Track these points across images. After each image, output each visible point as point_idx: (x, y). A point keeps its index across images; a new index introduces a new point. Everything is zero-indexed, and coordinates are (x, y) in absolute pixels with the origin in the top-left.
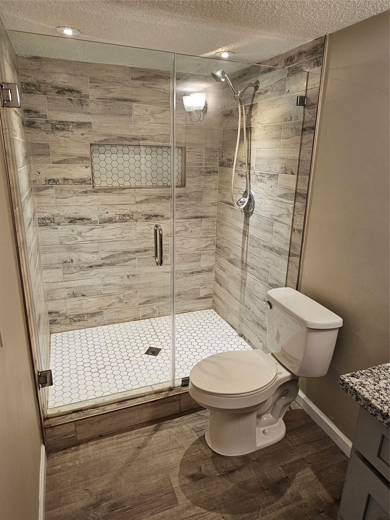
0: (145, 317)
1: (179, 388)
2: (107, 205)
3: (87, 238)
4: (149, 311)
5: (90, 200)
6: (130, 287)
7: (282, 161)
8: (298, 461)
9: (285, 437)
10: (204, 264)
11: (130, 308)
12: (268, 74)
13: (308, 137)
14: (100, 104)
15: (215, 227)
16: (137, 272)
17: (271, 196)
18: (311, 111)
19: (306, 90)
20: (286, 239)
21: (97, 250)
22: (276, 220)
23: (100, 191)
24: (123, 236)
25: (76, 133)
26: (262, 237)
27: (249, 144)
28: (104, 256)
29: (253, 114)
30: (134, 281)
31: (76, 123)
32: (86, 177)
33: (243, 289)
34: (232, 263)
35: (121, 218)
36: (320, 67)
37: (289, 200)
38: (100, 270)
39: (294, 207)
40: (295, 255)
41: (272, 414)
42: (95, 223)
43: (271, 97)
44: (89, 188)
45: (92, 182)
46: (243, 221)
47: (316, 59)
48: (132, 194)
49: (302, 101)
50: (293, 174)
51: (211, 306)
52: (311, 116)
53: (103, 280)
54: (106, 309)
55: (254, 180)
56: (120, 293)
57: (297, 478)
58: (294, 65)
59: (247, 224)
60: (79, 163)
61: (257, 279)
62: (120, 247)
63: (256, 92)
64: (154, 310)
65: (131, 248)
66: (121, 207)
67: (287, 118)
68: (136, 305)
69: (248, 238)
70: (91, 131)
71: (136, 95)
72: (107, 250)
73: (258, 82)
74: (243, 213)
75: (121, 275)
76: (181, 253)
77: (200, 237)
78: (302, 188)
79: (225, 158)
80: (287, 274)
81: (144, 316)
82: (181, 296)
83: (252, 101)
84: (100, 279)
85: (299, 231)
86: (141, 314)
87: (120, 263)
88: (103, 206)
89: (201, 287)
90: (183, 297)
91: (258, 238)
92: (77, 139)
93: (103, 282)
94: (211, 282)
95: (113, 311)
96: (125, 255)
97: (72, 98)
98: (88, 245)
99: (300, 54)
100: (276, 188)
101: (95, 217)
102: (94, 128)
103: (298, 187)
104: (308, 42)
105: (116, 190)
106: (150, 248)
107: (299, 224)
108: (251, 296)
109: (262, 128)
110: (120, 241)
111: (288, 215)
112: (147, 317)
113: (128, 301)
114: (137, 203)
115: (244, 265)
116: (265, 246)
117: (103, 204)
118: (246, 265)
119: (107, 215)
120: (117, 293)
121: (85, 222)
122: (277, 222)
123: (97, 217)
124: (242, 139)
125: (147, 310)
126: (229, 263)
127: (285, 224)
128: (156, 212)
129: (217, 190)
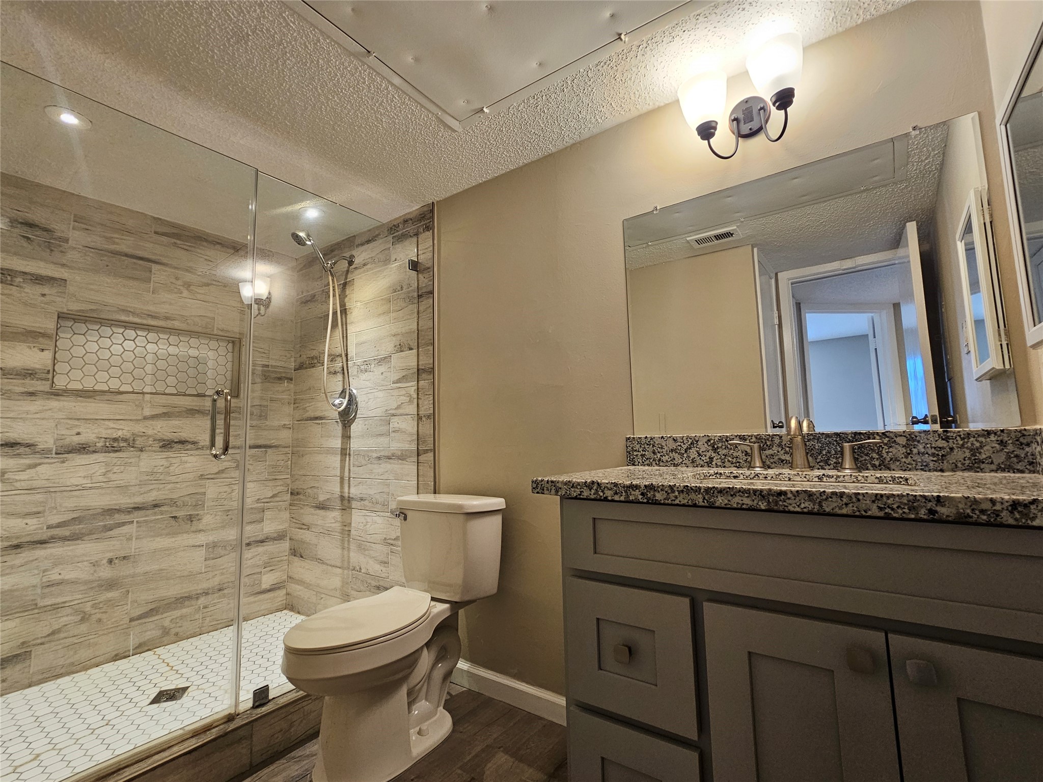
0: (142, 648)
1: (248, 712)
2: (78, 419)
3: (18, 485)
4: (154, 632)
5: (41, 408)
6: (111, 585)
7: (394, 339)
8: (483, 750)
9: (453, 731)
10: (270, 527)
11: (105, 632)
12: (366, 246)
13: (426, 303)
14: (89, 255)
15: (290, 462)
16: (133, 550)
17: (383, 386)
18: (426, 275)
19: (418, 256)
20: (412, 435)
21: (40, 509)
22: (394, 415)
23: (67, 393)
24: (108, 478)
25: (30, 291)
26: (374, 446)
27: (345, 329)
28: (55, 519)
29: (347, 292)
30: (124, 570)
31: (32, 275)
32: (38, 366)
33: (346, 543)
34: (323, 508)
35: (107, 444)
36: (431, 231)
37: (409, 382)
38: (40, 553)
39: (418, 389)
40: (426, 451)
41: (426, 699)
42: (45, 452)
43: (372, 270)
44: (44, 386)
45: (50, 376)
46: (340, 435)
47: (426, 224)
48: (137, 403)
49: (414, 266)
50: (411, 349)
51: (282, 604)
52: (426, 281)
53: (46, 574)
54: (42, 644)
55: (355, 373)
56: (87, 599)
57: (487, 773)
58: (400, 233)
59: (346, 437)
60: (24, 342)
61: (369, 514)
62: (98, 500)
63: (351, 267)
64: (164, 628)
65: (125, 501)
66: (111, 424)
67: (397, 289)
68: (122, 623)
69: (349, 458)
70: (65, 293)
71: (161, 256)
72: (66, 507)
73: (352, 256)
74: (340, 424)
75: (94, 558)
76: (227, 508)
77: (264, 479)
78: (425, 361)
79: (305, 356)
80: (418, 483)
81: (140, 645)
82: (225, 591)
83: (346, 278)
84: (36, 572)
85: (429, 417)
86: (132, 642)
87: (93, 534)
88: (69, 421)
89: (263, 570)
90: (229, 594)
91: (367, 451)
92: (30, 302)
93: (44, 580)
94: (282, 558)
95: (60, 647)
96: (108, 517)
97: (30, 236)
98: (17, 498)
99: (405, 221)
100: (390, 373)
101: (47, 441)
102: (71, 289)
103: (420, 363)
104: (414, 209)
105: (105, 395)
106: (166, 501)
107: (427, 407)
108: (361, 548)
109: (362, 307)
110: (98, 488)
111: (411, 401)
112: (147, 648)
113: (104, 616)
114: (145, 418)
115: (346, 503)
116: (379, 458)
117: (70, 417)
118: (349, 500)
119: (77, 439)
120: (79, 601)
121: (18, 451)
122: (396, 417)
123: (52, 442)
124: (335, 325)
125: (150, 630)
126: (318, 511)
127: (407, 415)
128: (184, 435)
129: (292, 405)
